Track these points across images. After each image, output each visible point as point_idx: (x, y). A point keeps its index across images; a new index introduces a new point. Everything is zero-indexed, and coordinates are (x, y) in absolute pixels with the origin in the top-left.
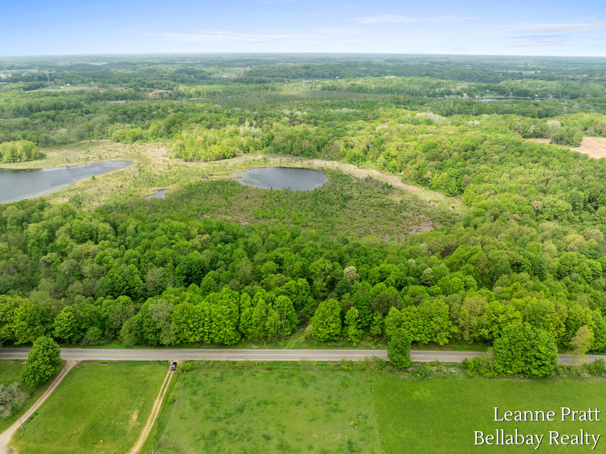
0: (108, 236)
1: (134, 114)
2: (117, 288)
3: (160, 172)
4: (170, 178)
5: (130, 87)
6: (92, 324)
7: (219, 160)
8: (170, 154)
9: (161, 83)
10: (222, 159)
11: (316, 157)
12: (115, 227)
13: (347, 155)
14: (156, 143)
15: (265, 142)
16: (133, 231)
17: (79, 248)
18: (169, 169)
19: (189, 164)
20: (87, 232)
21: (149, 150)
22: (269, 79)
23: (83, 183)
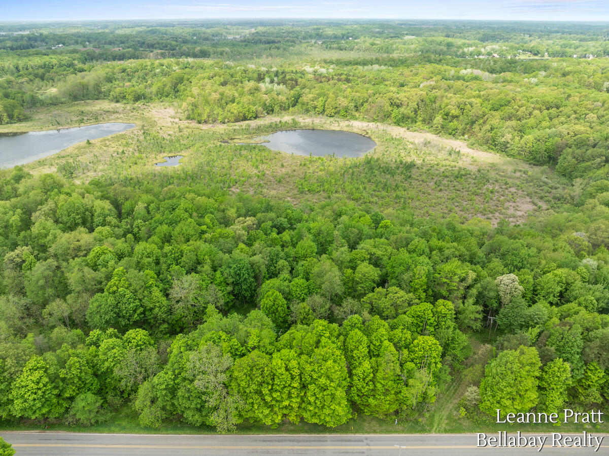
0: (109, 219)
1: (135, 72)
2: (124, 312)
3: (169, 135)
4: (182, 142)
5: (128, 47)
6: (83, 387)
7: (239, 121)
8: (178, 115)
9: (162, 43)
10: (242, 120)
11: (354, 118)
12: (117, 205)
13: (393, 115)
14: (162, 104)
15: (290, 101)
16: (144, 212)
17: (65, 239)
18: (180, 132)
19: (204, 127)
20: (78, 214)
21: (154, 111)
22: (279, 39)
23: (76, 149)
